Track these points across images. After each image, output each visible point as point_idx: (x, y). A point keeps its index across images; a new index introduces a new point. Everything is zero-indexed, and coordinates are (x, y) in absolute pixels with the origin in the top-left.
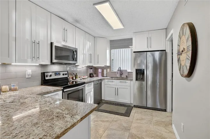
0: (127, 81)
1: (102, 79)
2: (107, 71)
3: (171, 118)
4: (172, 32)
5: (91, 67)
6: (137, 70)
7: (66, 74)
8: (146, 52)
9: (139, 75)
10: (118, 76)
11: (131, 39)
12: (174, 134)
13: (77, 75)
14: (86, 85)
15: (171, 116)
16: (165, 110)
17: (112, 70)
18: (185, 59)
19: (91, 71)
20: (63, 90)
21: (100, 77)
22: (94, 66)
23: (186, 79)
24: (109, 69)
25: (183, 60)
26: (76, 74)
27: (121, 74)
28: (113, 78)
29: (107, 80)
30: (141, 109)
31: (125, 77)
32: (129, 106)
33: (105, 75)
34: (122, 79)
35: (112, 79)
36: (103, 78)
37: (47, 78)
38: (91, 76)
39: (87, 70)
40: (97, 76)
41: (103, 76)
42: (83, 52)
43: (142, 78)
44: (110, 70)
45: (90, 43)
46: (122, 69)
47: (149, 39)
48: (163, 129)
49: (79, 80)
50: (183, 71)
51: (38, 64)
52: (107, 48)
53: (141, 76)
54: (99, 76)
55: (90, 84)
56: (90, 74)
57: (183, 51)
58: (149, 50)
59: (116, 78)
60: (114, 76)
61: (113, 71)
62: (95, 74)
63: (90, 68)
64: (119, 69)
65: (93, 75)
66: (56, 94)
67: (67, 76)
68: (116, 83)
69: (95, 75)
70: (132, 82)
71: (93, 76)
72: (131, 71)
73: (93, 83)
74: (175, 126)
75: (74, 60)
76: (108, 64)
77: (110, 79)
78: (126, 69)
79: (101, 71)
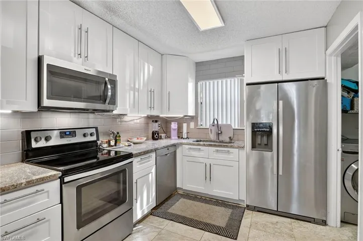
0: (231, 150)
1: (178, 144)
2: (188, 126)
4: (354, 23)
5: (155, 119)
6: (254, 126)
7: (91, 134)
8: (277, 84)
9: (259, 137)
10: (213, 136)
11: (242, 58)
13: (119, 136)
16: (324, 223)
17: (199, 124)
19: (155, 127)
20: (61, 178)
21: (174, 140)
22: (161, 116)
24: (193, 123)
26: (118, 133)
27: (219, 134)
28: (201, 141)
29: (187, 147)
30: (265, 214)
31: (228, 140)
32: (237, 206)
33: (185, 136)
34: (222, 144)
35: (199, 145)
36: (179, 141)
38: (155, 136)
40: (169, 137)
41: (180, 136)
42: (132, 86)
43: (266, 143)
44: (196, 124)
45: (151, 67)
46: (220, 123)
47: (284, 56)
49: (123, 147)
52: (190, 80)
53: (265, 138)
54: (173, 138)
55: (147, 156)
56: (154, 133)
58: (285, 79)
59: (207, 141)
60: (203, 137)
61: (201, 127)
62: (165, 133)
63: (153, 121)
64: (214, 122)
65: (160, 135)
66: (37, 191)
67: (94, 138)
68: (208, 154)
69: (163, 135)
70: (243, 154)
71: (160, 138)
72: (239, 128)
75: (107, 101)
76: (191, 113)
77: (194, 145)
78: (229, 123)
79: (176, 127)
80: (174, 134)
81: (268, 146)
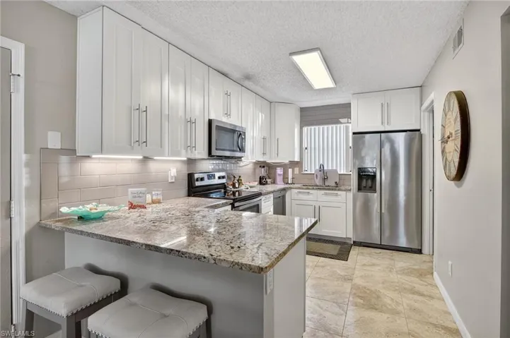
0: (339, 192)
1: (286, 188)
2: (293, 171)
3: (430, 264)
4: (432, 96)
5: (263, 165)
6: (360, 170)
7: (223, 177)
8: (379, 134)
9: (365, 180)
10: (318, 182)
11: (348, 105)
12: (437, 287)
13: (241, 180)
14: (263, 198)
15: (432, 262)
16: (420, 252)
17: (304, 169)
18: (452, 150)
19: (263, 172)
20: (232, 205)
21: (280, 185)
22: (268, 161)
23: (456, 184)
24: (298, 168)
25: (450, 152)
26: (240, 177)
27: (325, 179)
28: (308, 186)
29: (297, 191)
30: (370, 248)
31: (334, 184)
32: (345, 243)
33: (290, 181)
34: (329, 188)
35: (308, 189)
36: (287, 186)
37: (198, 184)
38: (262, 181)
39: (255, 169)
40: (274, 182)
41: (286, 182)
42: (252, 134)
43: (370, 185)
44: (301, 170)
45: (264, 116)
46: (325, 168)
47: (385, 109)
48: (416, 280)
49: (244, 189)
50: (450, 170)
51: (186, 159)
52: (296, 125)
53: (370, 182)
54: (278, 183)
55: (268, 196)
56: (261, 178)
57: (449, 138)
58: (386, 130)
60: (307, 182)
61: (306, 172)
62: (269, 178)
63: (260, 167)
64: (320, 168)
65: (266, 179)
67: (225, 181)
68: (317, 197)
69: (269, 180)
70: (350, 195)
71: (266, 183)
72: (345, 173)
73: (272, 195)
74: (438, 274)
75: (241, 150)
76: (297, 159)
77: (303, 189)
78: (335, 168)
79: (282, 173)
80: (279, 179)
81: (372, 189)
